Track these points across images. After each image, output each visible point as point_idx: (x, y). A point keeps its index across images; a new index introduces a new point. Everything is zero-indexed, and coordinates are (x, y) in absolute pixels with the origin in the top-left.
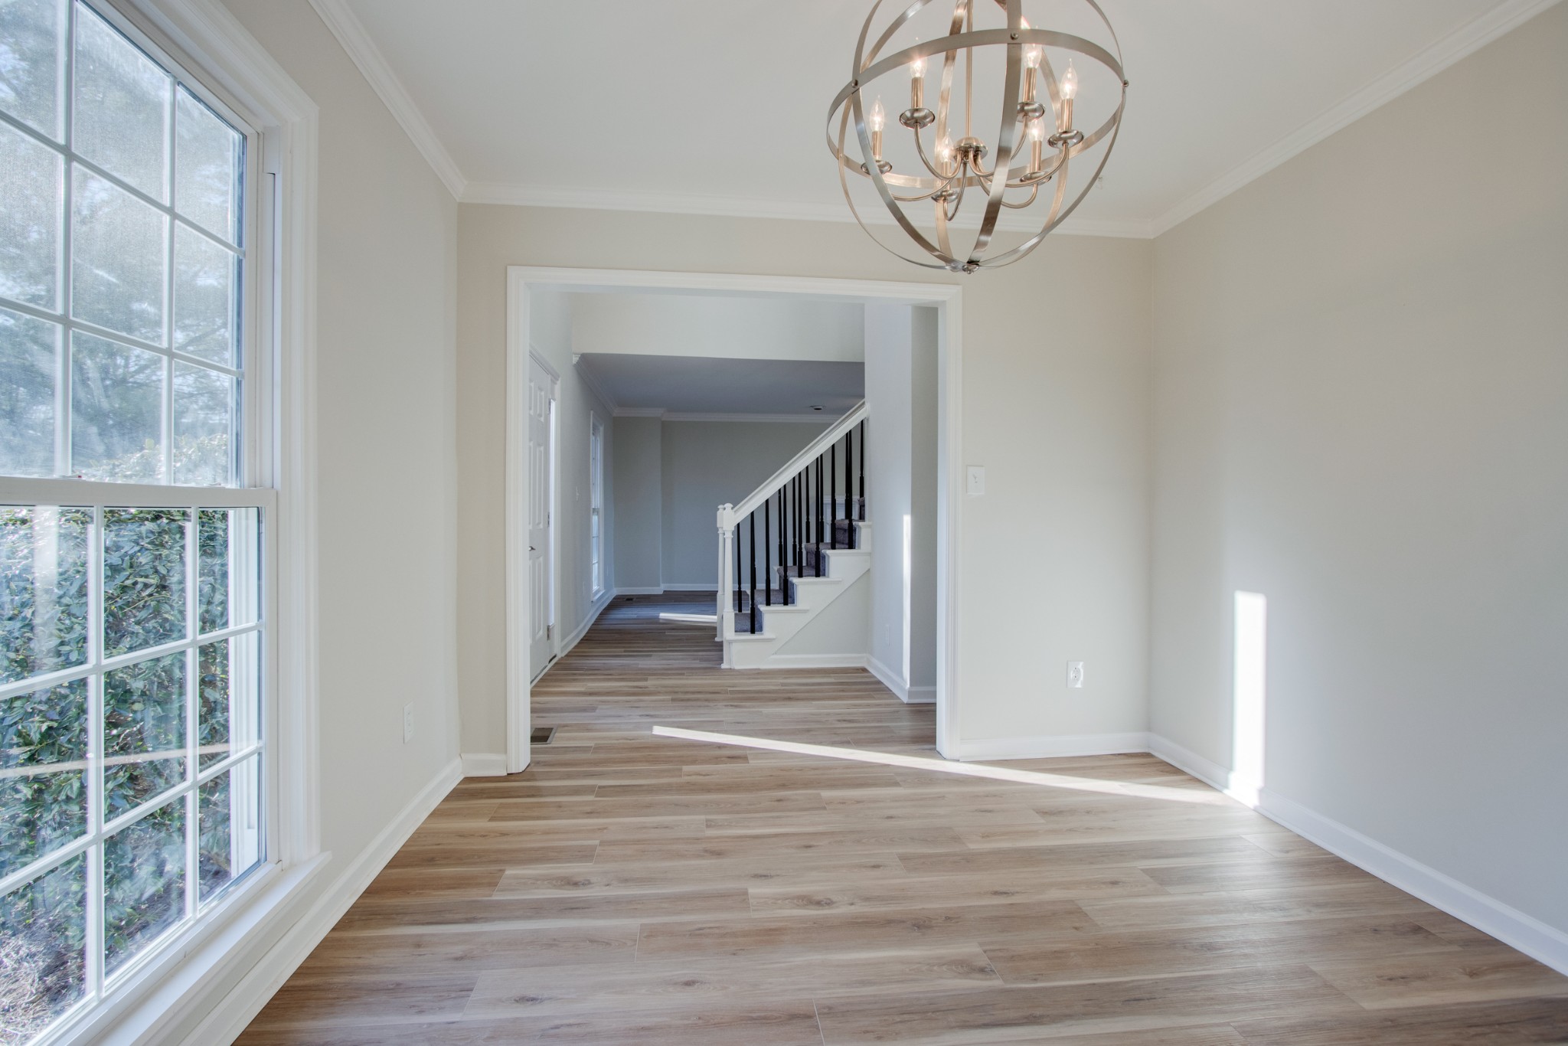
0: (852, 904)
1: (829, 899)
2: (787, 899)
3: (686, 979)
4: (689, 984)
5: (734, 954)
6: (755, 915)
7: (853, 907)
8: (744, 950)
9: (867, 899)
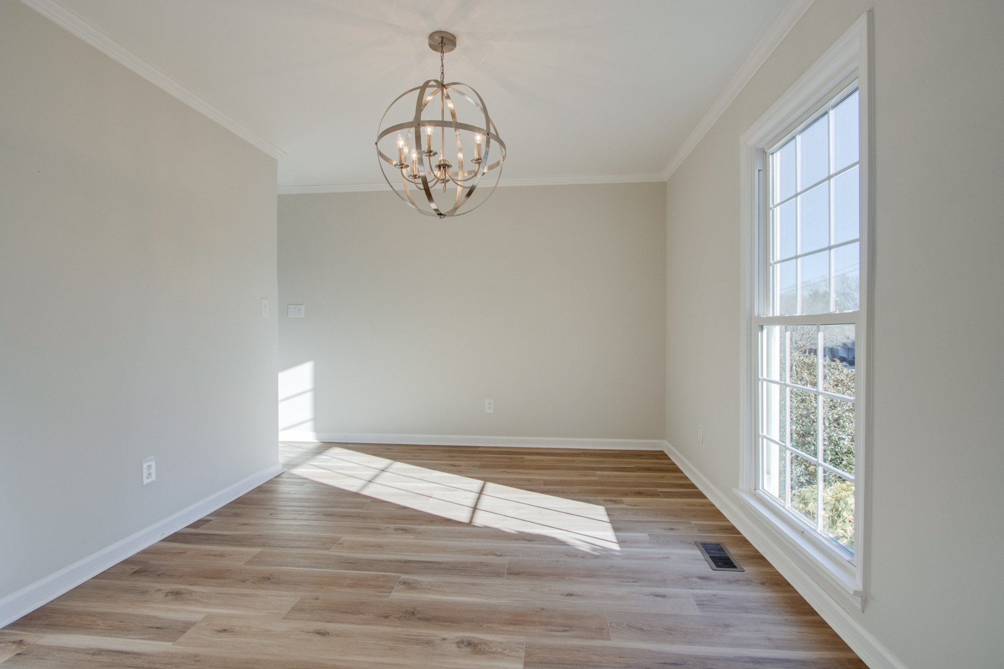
0: (444, 639)
1: (459, 647)
2: (492, 652)
3: (572, 598)
4: (570, 595)
5: (542, 609)
6: (522, 639)
7: (445, 636)
8: (536, 611)
9: (429, 643)
